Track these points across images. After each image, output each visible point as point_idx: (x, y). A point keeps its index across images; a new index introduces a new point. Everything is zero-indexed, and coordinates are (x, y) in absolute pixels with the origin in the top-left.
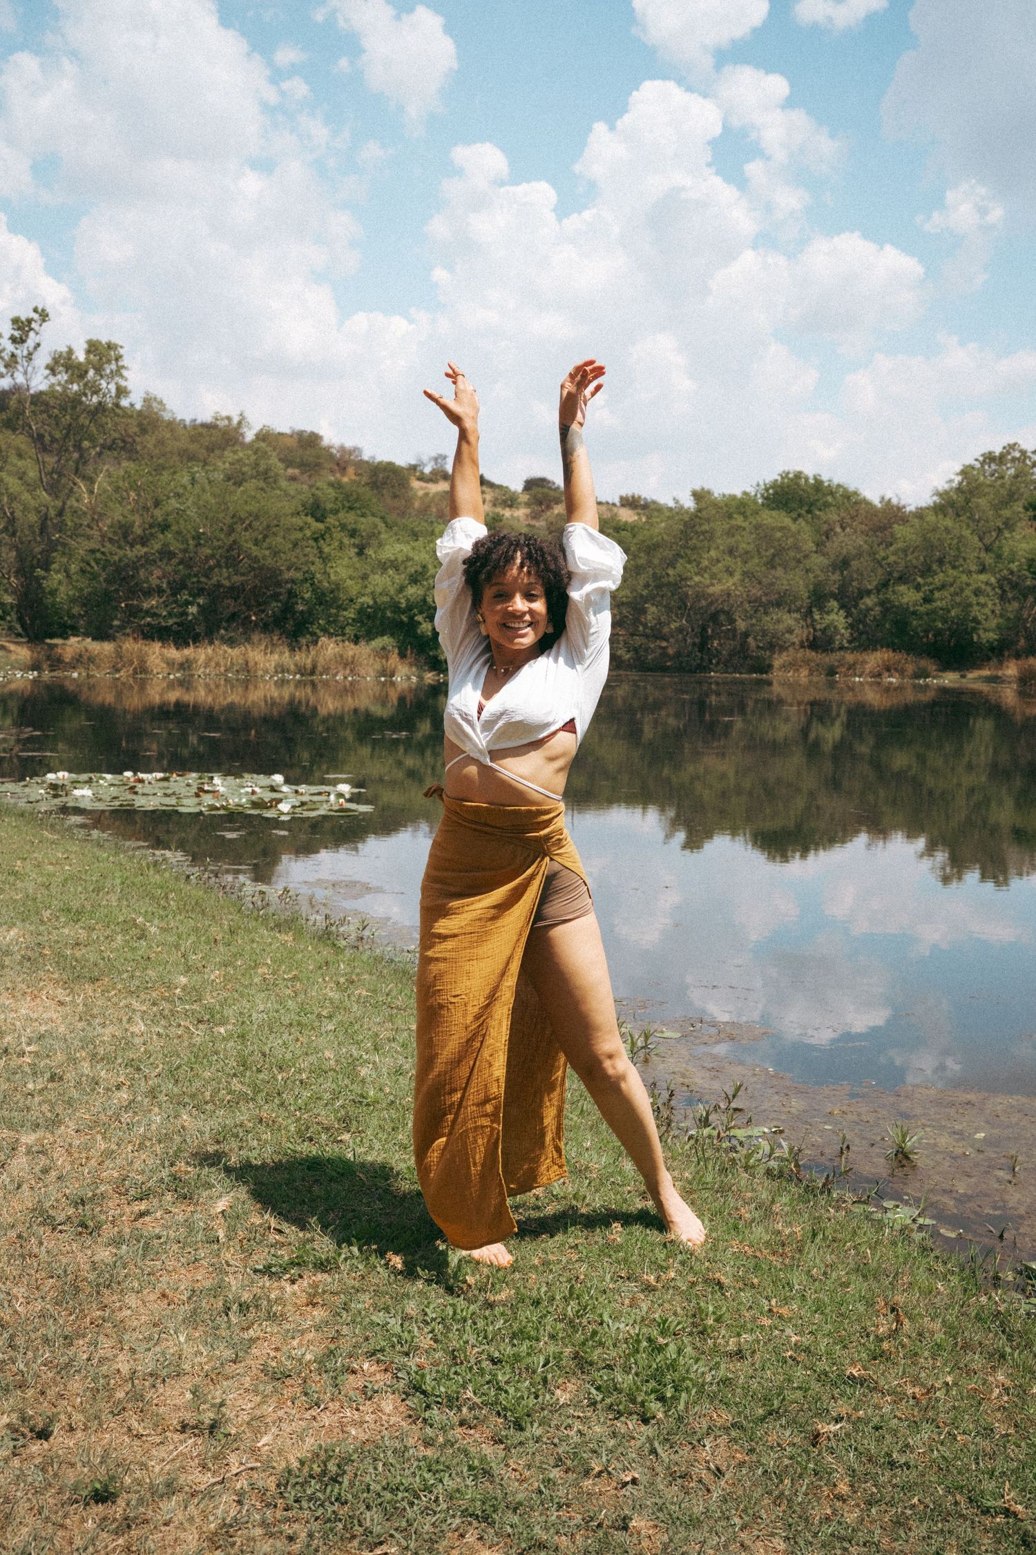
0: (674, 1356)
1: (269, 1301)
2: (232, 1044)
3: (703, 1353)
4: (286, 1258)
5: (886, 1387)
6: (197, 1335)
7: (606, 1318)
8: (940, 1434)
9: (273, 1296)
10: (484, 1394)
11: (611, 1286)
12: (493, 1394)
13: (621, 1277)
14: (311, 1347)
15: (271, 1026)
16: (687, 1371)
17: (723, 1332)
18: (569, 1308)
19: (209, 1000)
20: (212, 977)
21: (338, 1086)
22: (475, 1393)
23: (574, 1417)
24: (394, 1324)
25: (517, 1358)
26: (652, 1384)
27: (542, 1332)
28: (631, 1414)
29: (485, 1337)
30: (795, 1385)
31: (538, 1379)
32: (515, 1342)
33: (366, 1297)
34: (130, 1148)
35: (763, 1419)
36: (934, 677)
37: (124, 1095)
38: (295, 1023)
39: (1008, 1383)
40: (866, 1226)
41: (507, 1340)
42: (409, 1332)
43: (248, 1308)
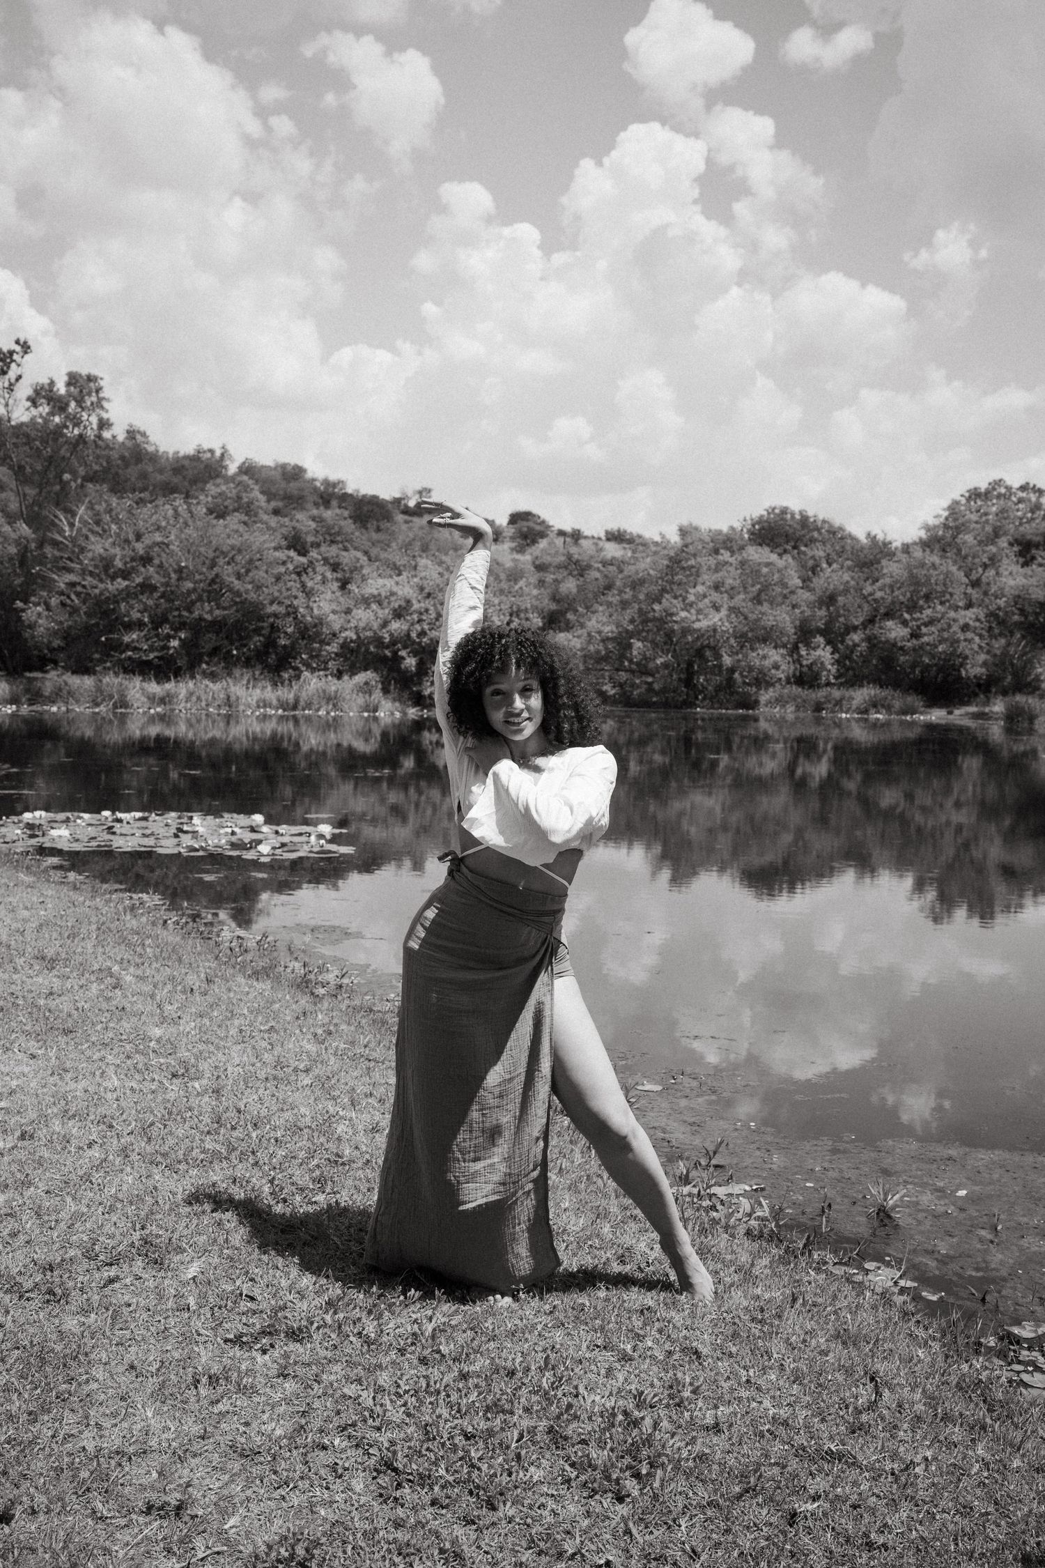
0: (650, 1431)
1: (239, 1372)
2: (206, 1099)
3: (680, 1427)
4: (258, 1326)
5: (864, 1463)
6: (165, 1409)
7: (581, 1390)
8: (919, 1512)
9: (243, 1367)
10: (456, 1471)
11: (587, 1356)
12: (466, 1471)
13: (598, 1347)
14: (282, 1422)
15: (248, 1080)
16: (663, 1447)
17: (700, 1404)
18: (544, 1380)
19: (183, 1054)
20: (188, 1029)
21: (313, 1144)
22: (447, 1471)
23: (547, 1495)
24: (367, 1398)
25: (490, 1433)
26: (628, 1460)
27: (517, 1405)
28: (605, 1492)
29: (459, 1411)
30: (772, 1461)
31: (512, 1455)
32: (489, 1415)
33: (337, 1368)
34: (101, 1209)
35: (739, 1497)
36: (921, 713)
37: (96, 1153)
38: (270, 1077)
39: (988, 1457)
40: (847, 1288)
41: (481, 1414)
42: (381, 1405)
43: (218, 1380)
